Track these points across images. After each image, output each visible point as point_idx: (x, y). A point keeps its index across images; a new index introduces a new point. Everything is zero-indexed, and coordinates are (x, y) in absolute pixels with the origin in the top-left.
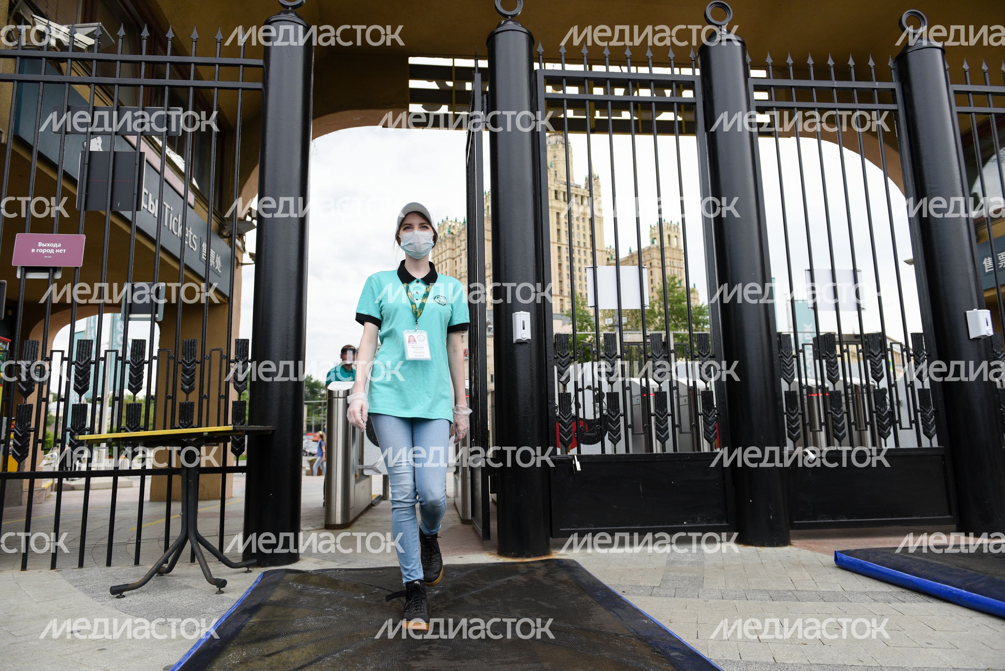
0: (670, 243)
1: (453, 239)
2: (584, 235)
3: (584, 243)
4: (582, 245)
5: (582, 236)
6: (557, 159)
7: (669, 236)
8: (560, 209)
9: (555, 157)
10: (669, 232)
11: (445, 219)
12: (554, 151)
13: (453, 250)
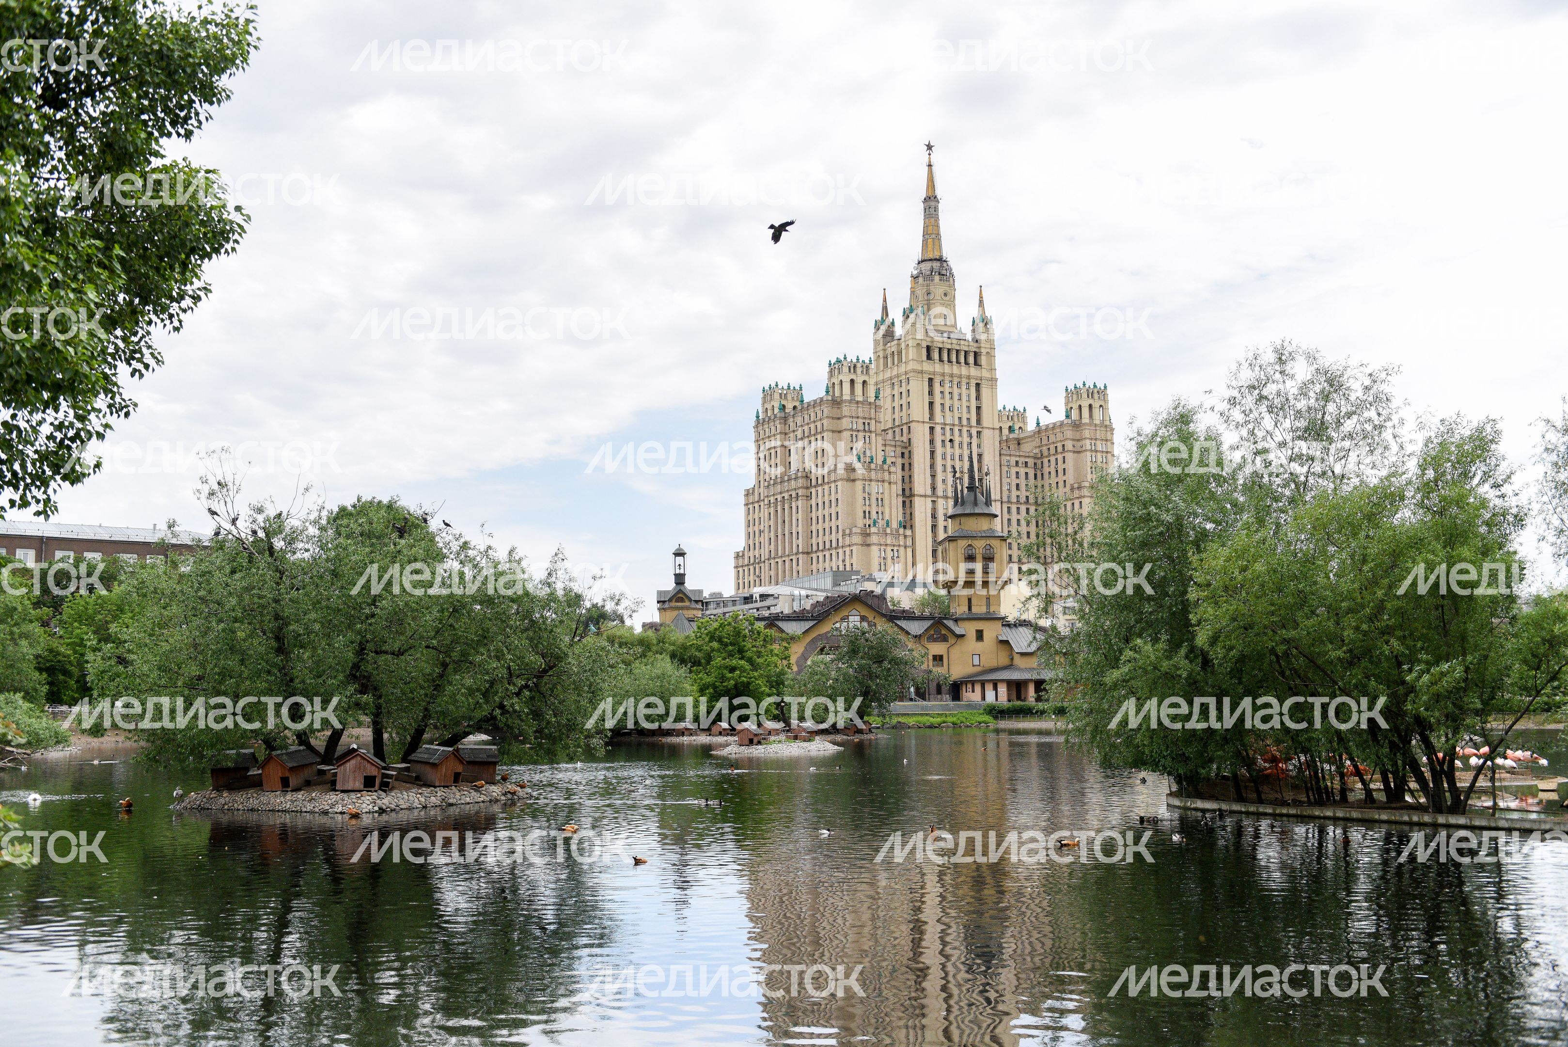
0: (1091, 416)
1: (785, 419)
2: (968, 407)
3: (968, 419)
4: (965, 422)
5: (965, 410)
6: (931, 297)
7: (1090, 406)
8: (934, 373)
9: (928, 294)
10: (1091, 401)
11: (773, 385)
12: (928, 286)
13: (786, 434)
